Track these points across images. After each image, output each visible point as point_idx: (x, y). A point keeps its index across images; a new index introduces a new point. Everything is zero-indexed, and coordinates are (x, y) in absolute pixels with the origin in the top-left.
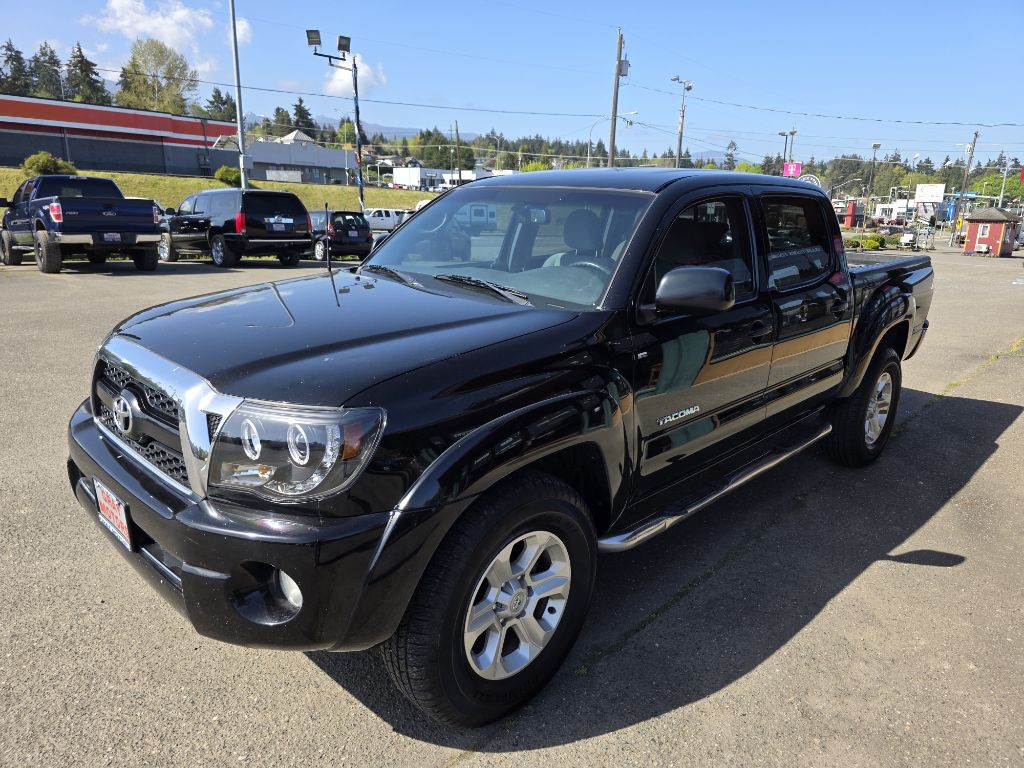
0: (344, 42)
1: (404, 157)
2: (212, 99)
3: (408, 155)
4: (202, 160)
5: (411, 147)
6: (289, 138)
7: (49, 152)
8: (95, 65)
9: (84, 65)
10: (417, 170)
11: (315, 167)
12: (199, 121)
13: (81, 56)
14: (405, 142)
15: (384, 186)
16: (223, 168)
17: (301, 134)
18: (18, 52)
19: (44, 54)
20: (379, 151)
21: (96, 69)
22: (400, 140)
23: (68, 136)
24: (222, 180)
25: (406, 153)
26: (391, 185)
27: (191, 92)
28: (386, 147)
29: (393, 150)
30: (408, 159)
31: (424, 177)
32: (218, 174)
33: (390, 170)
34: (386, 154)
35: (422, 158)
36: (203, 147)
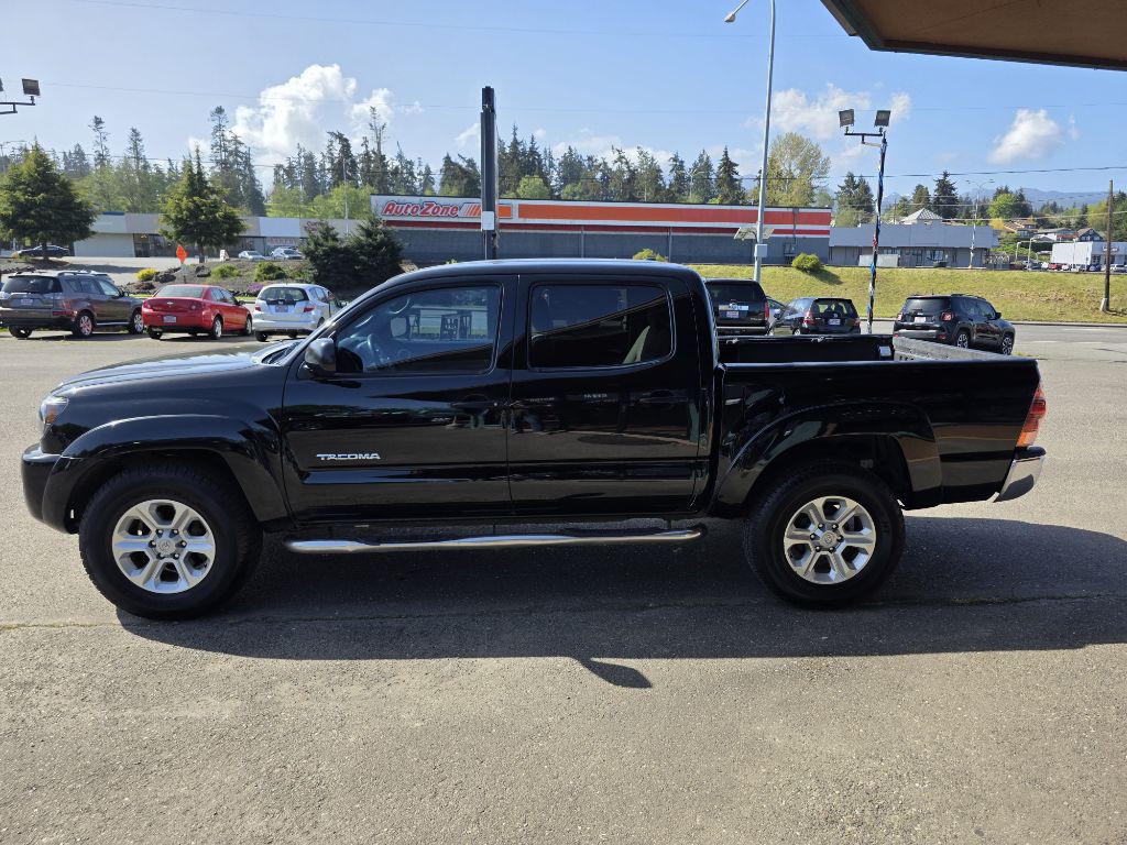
0: (883, 117)
1: (1077, 229)
2: (843, 184)
3: (1084, 226)
4: (787, 250)
5: (1091, 216)
6: (911, 219)
7: (651, 249)
8: (736, 165)
9: (728, 166)
10: (1090, 244)
11: (940, 249)
12: (791, 210)
13: (727, 158)
14: (1085, 210)
15: (1037, 267)
16: (802, 256)
17: (927, 211)
18: (682, 162)
19: (701, 160)
20: (1044, 223)
21: (736, 169)
22: (1079, 209)
23: (672, 234)
24: (798, 268)
25: (1082, 223)
26: (1045, 265)
27: (822, 180)
28: (1054, 218)
29: (1064, 222)
30: (1082, 231)
31: (1098, 253)
32: (794, 263)
33: (1048, 246)
34: (1053, 227)
35: (1104, 229)
36: (791, 236)
